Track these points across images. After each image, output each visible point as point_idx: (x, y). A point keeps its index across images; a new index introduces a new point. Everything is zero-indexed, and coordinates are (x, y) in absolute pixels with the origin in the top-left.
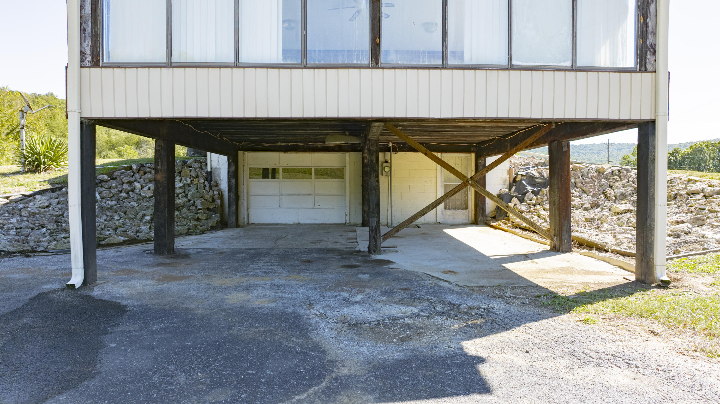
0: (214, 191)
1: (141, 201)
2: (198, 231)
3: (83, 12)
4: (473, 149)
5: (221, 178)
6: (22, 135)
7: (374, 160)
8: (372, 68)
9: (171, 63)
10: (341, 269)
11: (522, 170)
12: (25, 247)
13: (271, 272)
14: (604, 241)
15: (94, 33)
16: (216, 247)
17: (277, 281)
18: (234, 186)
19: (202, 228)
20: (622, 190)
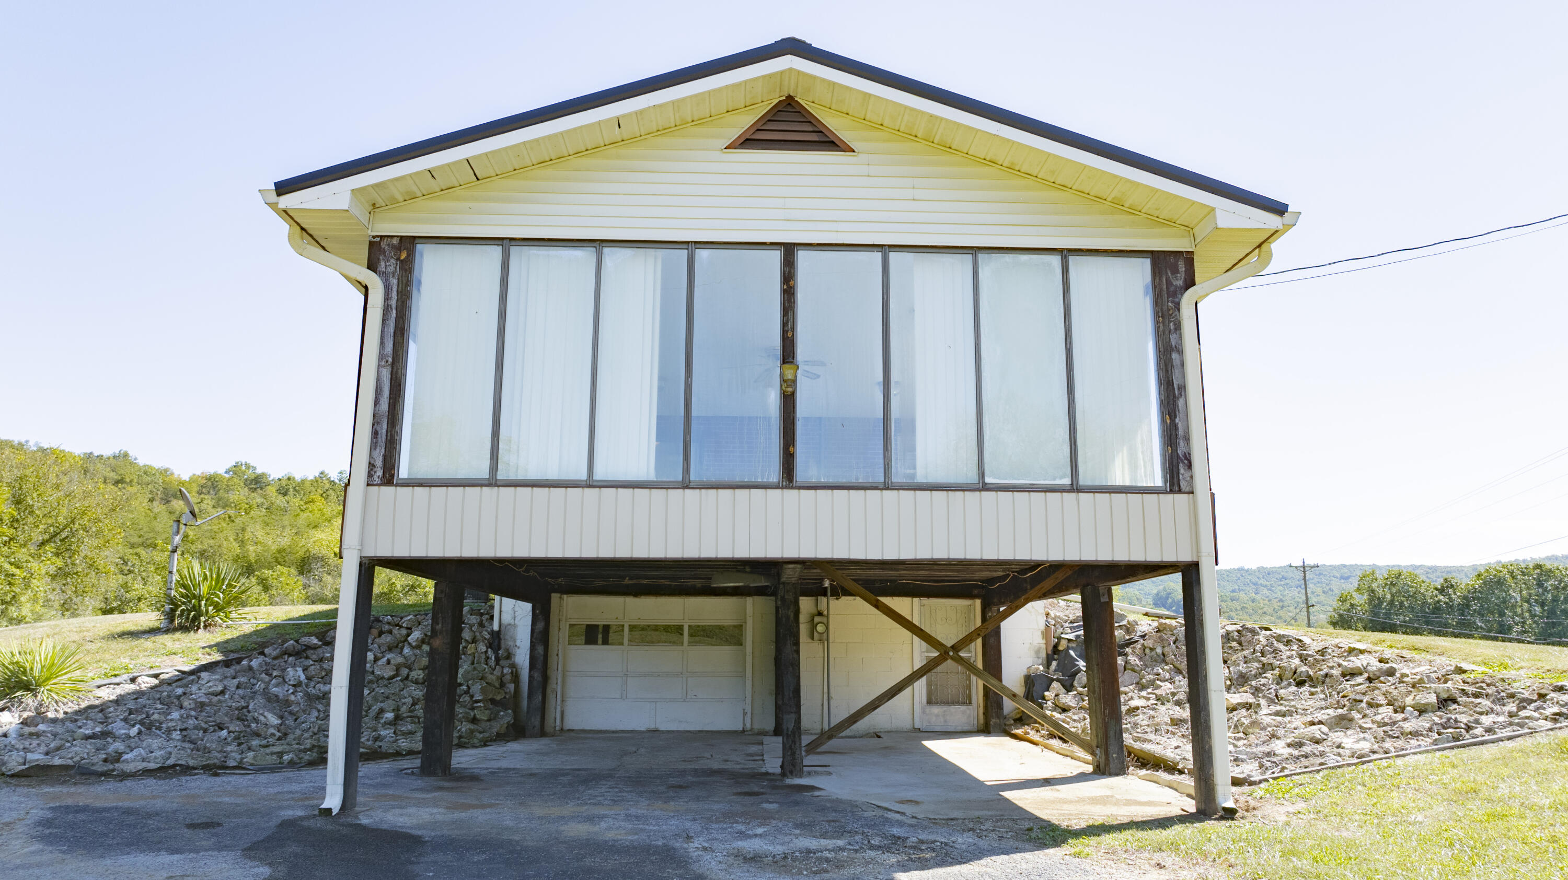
0: (503, 667)
1: (374, 686)
2: (476, 741)
3: (377, 409)
4: (976, 592)
5: (518, 644)
6: (173, 563)
7: (792, 615)
8: (782, 488)
9: (496, 480)
10: (734, 797)
11: (1069, 631)
12: (209, 758)
13: (623, 800)
14: (1183, 756)
15: (389, 438)
16: (518, 766)
17: (633, 811)
18: (542, 658)
19: (482, 735)
20: (1242, 668)
